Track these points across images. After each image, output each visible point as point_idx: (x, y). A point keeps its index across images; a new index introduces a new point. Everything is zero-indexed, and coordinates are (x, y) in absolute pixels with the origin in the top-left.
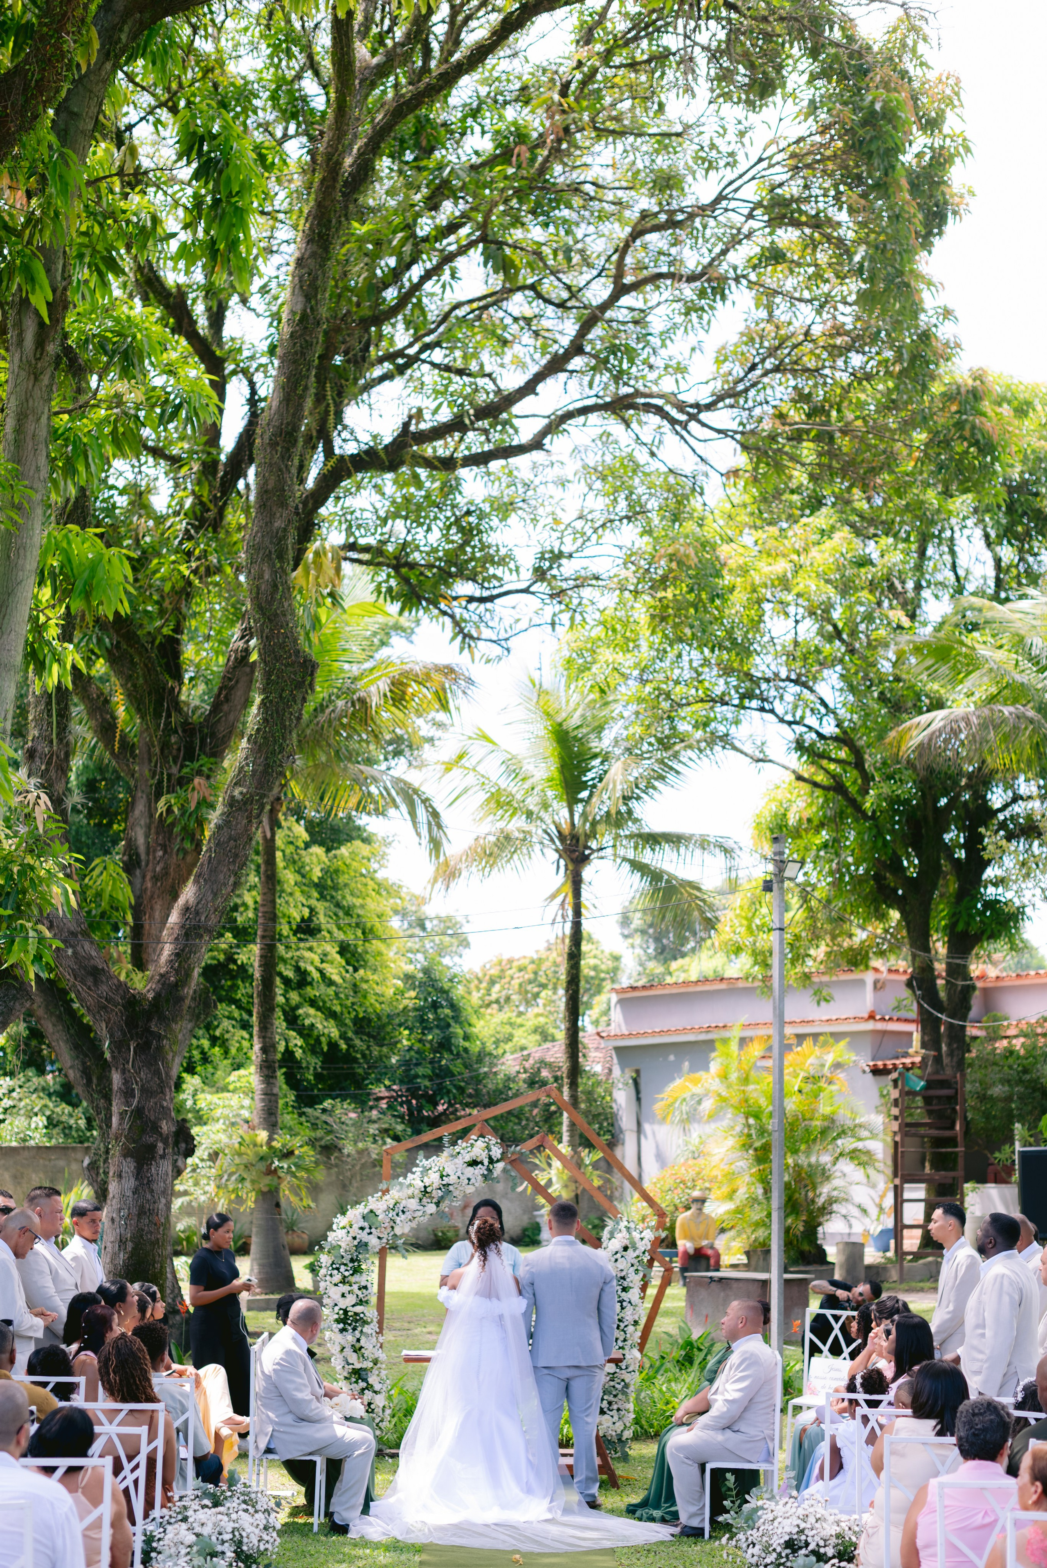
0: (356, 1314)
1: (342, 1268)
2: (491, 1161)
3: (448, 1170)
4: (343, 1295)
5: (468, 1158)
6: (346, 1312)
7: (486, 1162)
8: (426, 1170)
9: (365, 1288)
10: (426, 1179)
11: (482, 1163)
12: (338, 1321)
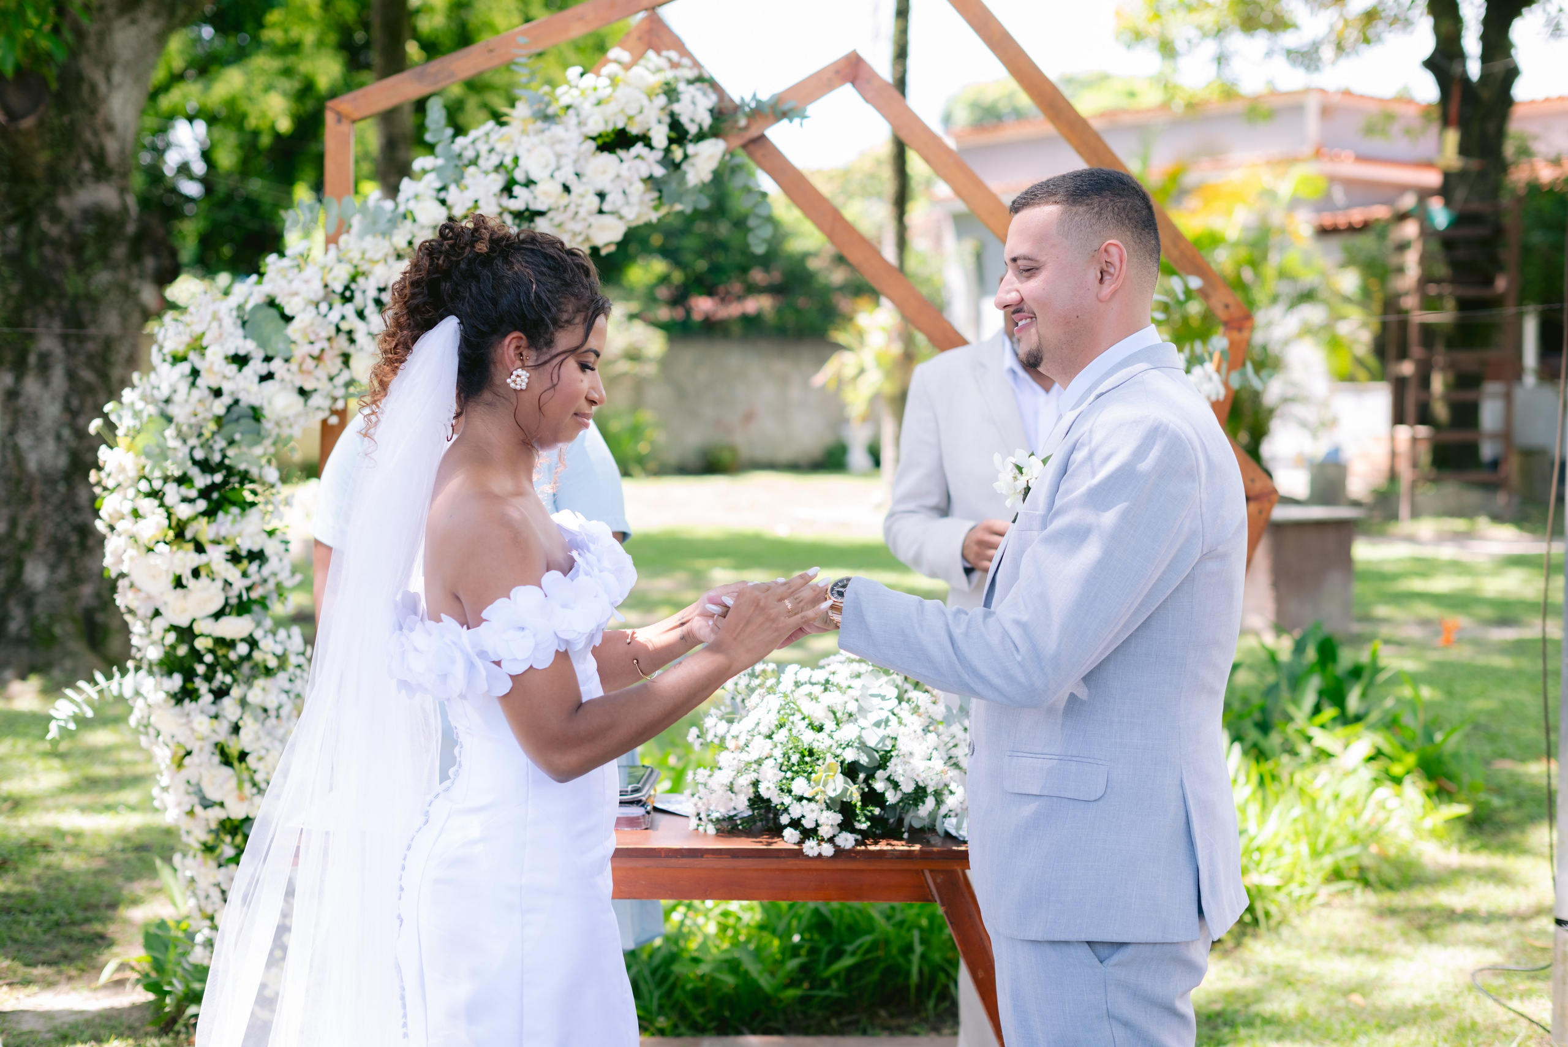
0: (222, 642)
1: (172, 493)
2: (678, 134)
3: (532, 165)
4: (179, 583)
5: (597, 124)
6: (186, 634)
7: (660, 136)
8: (460, 165)
9: (258, 556)
10: (453, 195)
11: (645, 139)
12: (170, 665)
